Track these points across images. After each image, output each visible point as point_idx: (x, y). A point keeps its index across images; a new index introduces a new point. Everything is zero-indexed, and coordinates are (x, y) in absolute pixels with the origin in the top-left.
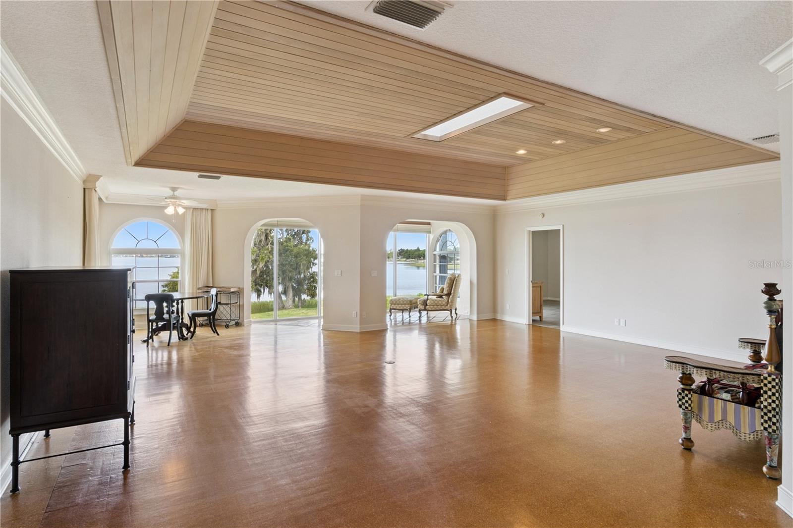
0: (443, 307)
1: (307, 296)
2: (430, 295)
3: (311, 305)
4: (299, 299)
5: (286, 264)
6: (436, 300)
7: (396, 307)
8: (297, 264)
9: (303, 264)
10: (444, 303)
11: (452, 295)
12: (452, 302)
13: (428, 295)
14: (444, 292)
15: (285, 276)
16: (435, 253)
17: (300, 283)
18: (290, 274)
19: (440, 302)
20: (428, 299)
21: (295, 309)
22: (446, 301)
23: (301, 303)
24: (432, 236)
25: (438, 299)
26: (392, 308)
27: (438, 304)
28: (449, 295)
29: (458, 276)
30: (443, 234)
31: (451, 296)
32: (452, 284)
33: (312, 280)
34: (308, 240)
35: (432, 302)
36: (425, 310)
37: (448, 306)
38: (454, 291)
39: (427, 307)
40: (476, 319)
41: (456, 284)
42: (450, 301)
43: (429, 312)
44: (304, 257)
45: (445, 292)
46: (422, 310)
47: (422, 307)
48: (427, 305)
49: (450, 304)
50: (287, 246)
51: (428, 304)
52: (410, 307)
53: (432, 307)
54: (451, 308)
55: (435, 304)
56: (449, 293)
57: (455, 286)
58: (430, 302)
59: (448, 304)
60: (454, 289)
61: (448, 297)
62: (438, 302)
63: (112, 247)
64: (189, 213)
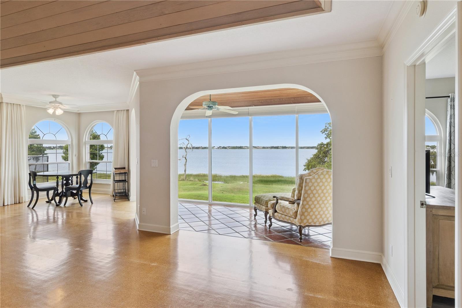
20: (277, 203)
35: (280, 208)
52: (266, 210)
53: (280, 215)
54: (300, 223)
55: (283, 212)
56: (299, 199)
57: (305, 190)
58: (278, 208)
59: (296, 216)
60: (304, 194)
61: (298, 204)
62: (285, 210)
63: (86, 140)
64: (115, 114)
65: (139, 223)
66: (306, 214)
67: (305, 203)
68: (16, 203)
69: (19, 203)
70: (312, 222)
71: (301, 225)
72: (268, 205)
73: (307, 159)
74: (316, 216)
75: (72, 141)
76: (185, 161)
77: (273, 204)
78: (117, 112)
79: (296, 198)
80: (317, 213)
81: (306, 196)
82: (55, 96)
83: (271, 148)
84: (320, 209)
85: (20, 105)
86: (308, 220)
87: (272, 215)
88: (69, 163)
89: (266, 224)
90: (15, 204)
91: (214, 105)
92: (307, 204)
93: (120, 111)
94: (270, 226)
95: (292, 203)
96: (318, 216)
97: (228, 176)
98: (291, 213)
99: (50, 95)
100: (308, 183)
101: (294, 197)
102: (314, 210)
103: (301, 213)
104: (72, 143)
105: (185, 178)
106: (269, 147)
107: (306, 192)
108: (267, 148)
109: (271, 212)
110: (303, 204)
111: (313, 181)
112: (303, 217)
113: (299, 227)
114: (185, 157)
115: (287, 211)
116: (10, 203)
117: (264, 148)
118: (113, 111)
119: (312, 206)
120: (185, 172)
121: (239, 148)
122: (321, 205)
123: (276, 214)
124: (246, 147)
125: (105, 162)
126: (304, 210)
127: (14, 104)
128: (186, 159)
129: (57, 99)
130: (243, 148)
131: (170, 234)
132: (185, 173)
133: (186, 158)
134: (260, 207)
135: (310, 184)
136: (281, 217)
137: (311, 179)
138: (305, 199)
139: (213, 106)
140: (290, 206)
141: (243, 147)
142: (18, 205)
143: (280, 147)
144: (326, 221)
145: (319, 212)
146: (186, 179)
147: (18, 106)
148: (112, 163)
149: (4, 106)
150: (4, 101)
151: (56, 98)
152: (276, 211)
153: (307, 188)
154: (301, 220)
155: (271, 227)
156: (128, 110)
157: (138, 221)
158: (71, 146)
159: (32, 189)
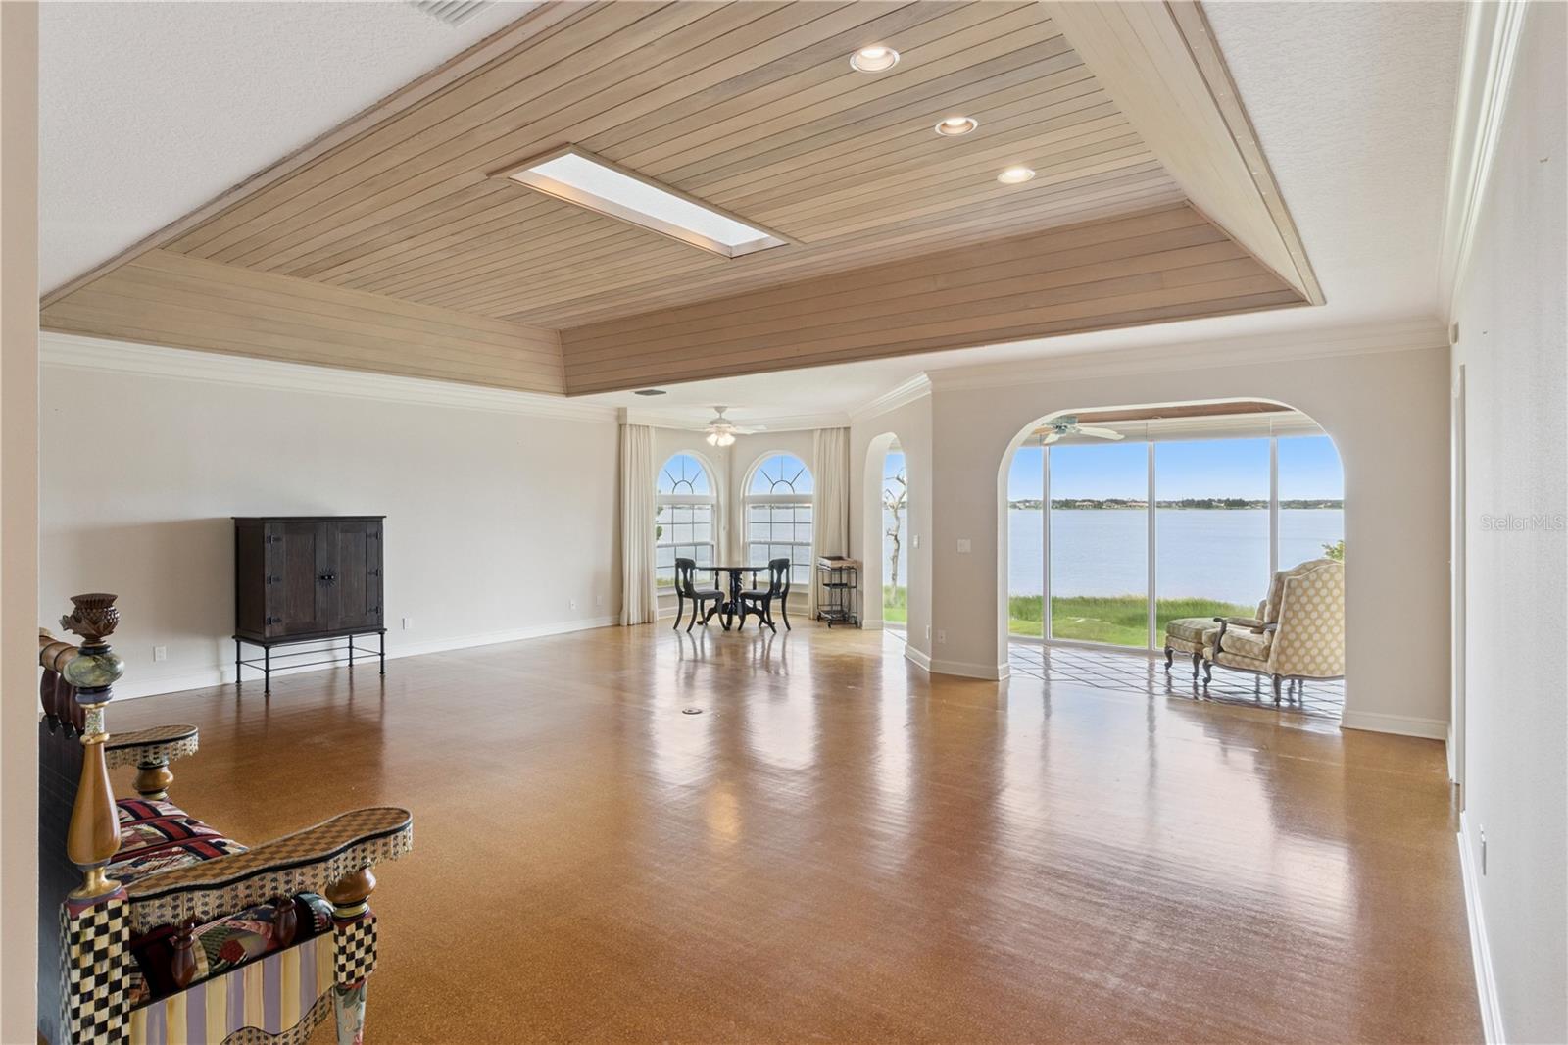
0: (1258, 662)
2: (1230, 623)
6: (1247, 640)
7: (1174, 644)
10: (1260, 650)
11: (1278, 627)
12: (1277, 651)
13: (1224, 623)
14: (1264, 617)
19: (1254, 648)
20: (1223, 633)
22: (1266, 645)
25: (1253, 635)
27: (1243, 652)
28: (1273, 627)
31: (1276, 634)
32: (1279, 594)
35: (1235, 643)
36: (1215, 662)
37: (1269, 662)
38: (1285, 618)
41: (1288, 596)
42: (1273, 647)
46: (1212, 662)
49: (1273, 656)
51: (1224, 648)
52: (1195, 649)
53: (1230, 656)
54: (1277, 670)
55: (1237, 649)
56: (1273, 622)
57: (1286, 602)
58: (1225, 642)
59: (1268, 655)
60: (1285, 611)
61: (1272, 633)
62: (1243, 647)
63: (746, 494)
64: (817, 435)
65: (929, 659)
66: (1290, 651)
67: (1287, 628)
68: (645, 622)
69: (649, 622)
70: (1304, 668)
71: (1279, 672)
72: (1201, 639)
73: (1328, 547)
74: (1313, 659)
75: (718, 497)
76: (895, 546)
77: (1215, 634)
78: (821, 436)
79: (1266, 619)
80: (1315, 652)
81: (1289, 614)
82: (719, 409)
83: (1184, 506)
84: (1322, 644)
85: (648, 427)
86: (1294, 665)
87: (1211, 658)
88: (713, 546)
89: (1195, 679)
90: (642, 622)
91: (1071, 423)
92: (1293, 630)
93: (829, 431)
94: (1207, 681)
95: (1259, 630)
96: (1319, 659)
97: (1029, 599)
98: (1256, 650)
99: (711, 407)
100: (1294, 589)
101: (1263, 619)
102: (1309, 644)
103: (1279, 649)
104: (718, 501)
105: (895, 598)
106: (1177, 503)
107: (1289, 606)
109: (1208, 652)
110: (1282, 631)
111: (1306, 584)
112: (1283, 658)
113: (1273, 677)
114: (894, 533)
115: (1247, 647)
116: (637, 621)
118: (812, 432)
119: (1305, 637)
120: (893, 579)
121: (1062, 506)
122: (1324, 635)
123: (1221, 655)
124: (1089, 501)
125: (765, 543)
126: (1285, 643)
127: (640, 426)
128: (898, 542)
129: (724, 415)
130: (1075, 507)
131: (998, 681)
132: (895, 584)
134: (1179, 645)
135: (1299, 592)
136: (1234, 660)
137: (1300, 583)
138: (1287, 621)
139: (1069, 427)
140: (1254, 637)
141: (1076, 501)
142: (646, 626)
143: (1220, 501)
144: (1338, 670)
145: (1321, 651)
146: (896, 602)
147: (646, 429)
148: (810, 548)
149: (628, 429)
150: (629, 423)
151: (721, 413)
152: (1221, 650)
153: (1292, 599)
154: (1280, 664)
155: (1209, 684)
156: (849, 428)
157: (925, 656)
158: (716, 509)
159: (680, 594)
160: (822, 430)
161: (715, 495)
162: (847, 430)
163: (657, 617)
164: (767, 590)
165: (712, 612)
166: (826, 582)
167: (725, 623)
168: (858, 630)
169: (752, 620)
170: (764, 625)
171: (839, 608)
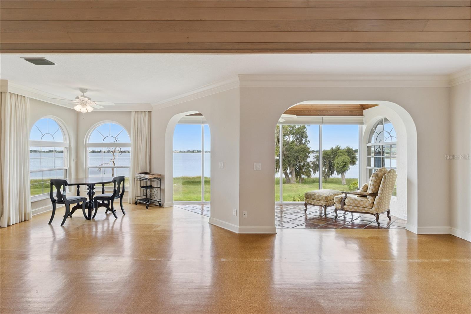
0: (366, 209)
1: (305, 176)
2: (348, 193)
3: (309, 182)
4: (300, 178)
5: (291, 157)
6: (356, 200)
7: (311, 202)
8: (297, 157)
9: (301, 156)
10: (367, 204)
11: (379, 195)
12: (379, 204)
13: (346, 194)
14: (368, 191)
15: (290, 163)
16: (369, 145)
17: (300, 168)
18: (293, 163)
19: (362, 203)
20: (346, 198)
21: (296, 184)
22: (370, 202)
23: (301, 180)
24: (364, 127)
25: (360, 198)
26: (307, 202)
27: (359, 205)
28: (374, 195)
29: (390, 172)
30: (378, 124)
31: (377, 197)
32: (378, 181)
33: (308, 166)
34: (306, 142)
35: (351, 201)
36: (342, 209)
37: (373, 209)
38: (382, 191)
39: (345, 207)
40: (416, 233)
41: (384, 182)
42: (375, 203)
43: (347, 213)
44: (302, 152)
45: (370, 191)
46: (339, 209)
47: (339, 206)
48: (344, 204)
49: (376, 206)
50: (292, 146)
51: (346, 204)
54: (378, 212)
55: (354, 204)
58: (348, 201)
59: (373, 206)
62: (358, 203)
63: (87, 143)
64: (133, 115)
65: (238, 227)
68: (21, 222)
69: (25, 221)
75: (70, 143)
82: (83, 90)
85: (24, 97)
88: (67, 170)
90: (19, 222)
93: (140, 112)
95: (364, 196)
99: (77, 89)
104: (70, 146)
108: (184, 152)
109: (337, 205)
113: (376, 214)
116: (15, 222)
117: (181, 152)
118: (130, 112)
127: (18, 95)
129: (85, 94)
131: (277, 234)
133: (114, 162)
136: (353, 208)
142: (24, 224)
143: (196, 151)
147: (23, 97)
149: (8, 96)
150: (9, 91)
151: (83, 92)
154: (379, 209)
156: (151, 111)
157: (235, 226)
158: (68, 150)
159: (54, 202)
160: (136, 111)
161: (68, 142)
162: (150, 112)
163: (31, 216)
164: (111, 194)
165: (74, 209)
166: (142, 186)
167: (87, 215)
168: (163, 208)
169: (102, 210)
170: (109, 212)
171: (145, 197)
